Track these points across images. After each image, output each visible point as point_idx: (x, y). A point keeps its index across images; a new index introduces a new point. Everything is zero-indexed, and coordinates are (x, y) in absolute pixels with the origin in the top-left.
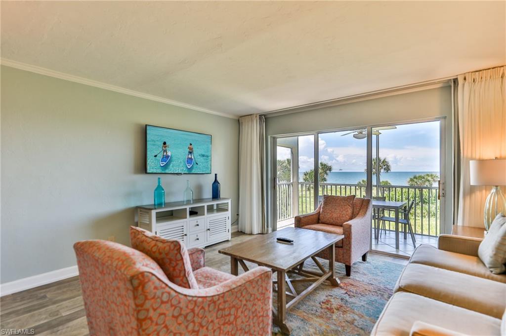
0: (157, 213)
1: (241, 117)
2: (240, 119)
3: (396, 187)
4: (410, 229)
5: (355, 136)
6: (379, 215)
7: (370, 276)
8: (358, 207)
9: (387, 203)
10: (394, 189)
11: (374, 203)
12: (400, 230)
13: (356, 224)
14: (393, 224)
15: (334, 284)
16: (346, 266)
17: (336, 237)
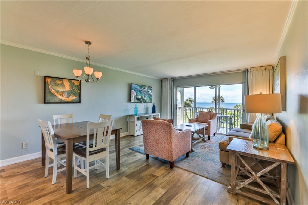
0: (137, 117)
1: (162, 79)
2: (162, 80)
3: (226, 109)
4: (232, 126)
5: (210, 87)
6: (219, 121)
7: (217, 140)
8: (212, 116)
9: (223, 115)
10: (226, 110)
11: (218, 115)
12: (228, 127)
13: (212, 121)
14: (225, 124)
15: (205, 141)
16: (208, 136)
17: (205, 125)
